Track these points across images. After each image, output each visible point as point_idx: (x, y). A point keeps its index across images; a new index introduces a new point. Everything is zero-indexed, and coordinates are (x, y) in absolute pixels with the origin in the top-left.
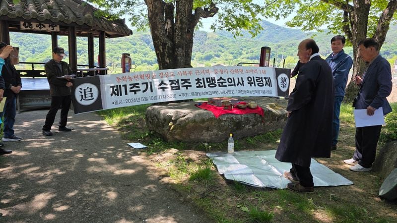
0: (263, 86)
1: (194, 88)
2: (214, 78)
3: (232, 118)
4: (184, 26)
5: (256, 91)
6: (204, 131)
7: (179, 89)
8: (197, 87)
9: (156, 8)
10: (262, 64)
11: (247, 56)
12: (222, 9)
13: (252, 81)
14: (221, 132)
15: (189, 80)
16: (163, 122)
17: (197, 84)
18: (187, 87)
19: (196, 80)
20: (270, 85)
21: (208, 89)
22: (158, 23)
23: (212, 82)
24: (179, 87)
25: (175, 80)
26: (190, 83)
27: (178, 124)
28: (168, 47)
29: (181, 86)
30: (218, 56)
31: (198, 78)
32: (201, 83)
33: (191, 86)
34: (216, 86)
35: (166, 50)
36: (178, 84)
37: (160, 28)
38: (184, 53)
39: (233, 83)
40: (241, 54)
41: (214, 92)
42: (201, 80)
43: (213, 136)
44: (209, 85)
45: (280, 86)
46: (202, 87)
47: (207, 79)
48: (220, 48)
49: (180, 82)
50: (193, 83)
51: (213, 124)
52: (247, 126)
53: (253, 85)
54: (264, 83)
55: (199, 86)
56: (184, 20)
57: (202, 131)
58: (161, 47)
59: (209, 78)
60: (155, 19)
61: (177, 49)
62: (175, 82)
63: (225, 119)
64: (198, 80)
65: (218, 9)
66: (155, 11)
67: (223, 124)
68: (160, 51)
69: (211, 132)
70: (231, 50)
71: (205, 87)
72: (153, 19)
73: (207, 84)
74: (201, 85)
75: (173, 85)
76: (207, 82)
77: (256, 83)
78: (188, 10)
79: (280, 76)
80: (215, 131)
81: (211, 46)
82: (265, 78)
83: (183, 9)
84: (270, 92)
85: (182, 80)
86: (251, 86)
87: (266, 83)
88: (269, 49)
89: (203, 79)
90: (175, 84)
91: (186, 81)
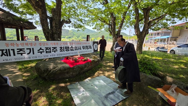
0: (88, 49)
1: (58, 52)
2: (69, 47)
3: (79, 66)
4: (57, 26)
5: (86, 51)
6: (66, 74)
7: (51, 52)
8: (60, 51)
9: (43, 17)
10: (87, 40)
11: (81, 37)
12: (73, 21)
13: (84, 48)
14: (74, 73)
15: (56, 47)
16: (43, 71)
17: (60, 50)
18: (55, 51)
19: (60, 48)
20: (91, 48)
21: (65, 52)
22: (44, 24)
23: (68, 49)
24: (50, 51)
25: (48, 48)
26: (57, 49)
27: (52, 73)
28: (50, 34)
29: (51, 51)
30: (73, 37)
31: (61, 47)
32: (62, 49)
33: (57, 51)
34: (69, 50)
35: (49, 35)
36: (50, 50)
37: (46, 26)
38: (58, 36)
39: (76, 49)
40: (79, 37)
41: (68, 54)
42: (62, 48)
43: (71, 75)
44: (66, 50)
45: (95, 48)
46: (63, 51)
47: (65, 47)
48: (73, 35)
49: (52, 49)
50: (58, 49)
51: (70, 70)
52: (85, 68)
53: (85, 49)
54: (89, 48)
55: (61, 51)
56: (57, 23)
57: (65, 74)
58: (47, 34)
59: (66, 47)
60: (43, 22)
61: (54, 35)
62: (48, 49)
63: (76, 67)
64: (61, 48)
65: (71, 21)
66: (43, 18)
67: (75, 69)
68: (47, 35)
69: (69, 74)
70: (76, 36)
71: (64, 51)
72: (42, 22)
73: (65, 50)
74: (62, 50)
75: (47, 50)
76: (66, 49)
77: (86, 48)
78: (58, 19)
79: (95, 45)
80: (71, 73)
81: (70, 34)
82: (89, 46)
83: (56, 19)
84: (91, 51)
85: (52, 48)
86: (84, 49)
87: (90, 48)
88: (89, 36)
89: (64, 47)
90: (49, 50)
91: (54, 48)
